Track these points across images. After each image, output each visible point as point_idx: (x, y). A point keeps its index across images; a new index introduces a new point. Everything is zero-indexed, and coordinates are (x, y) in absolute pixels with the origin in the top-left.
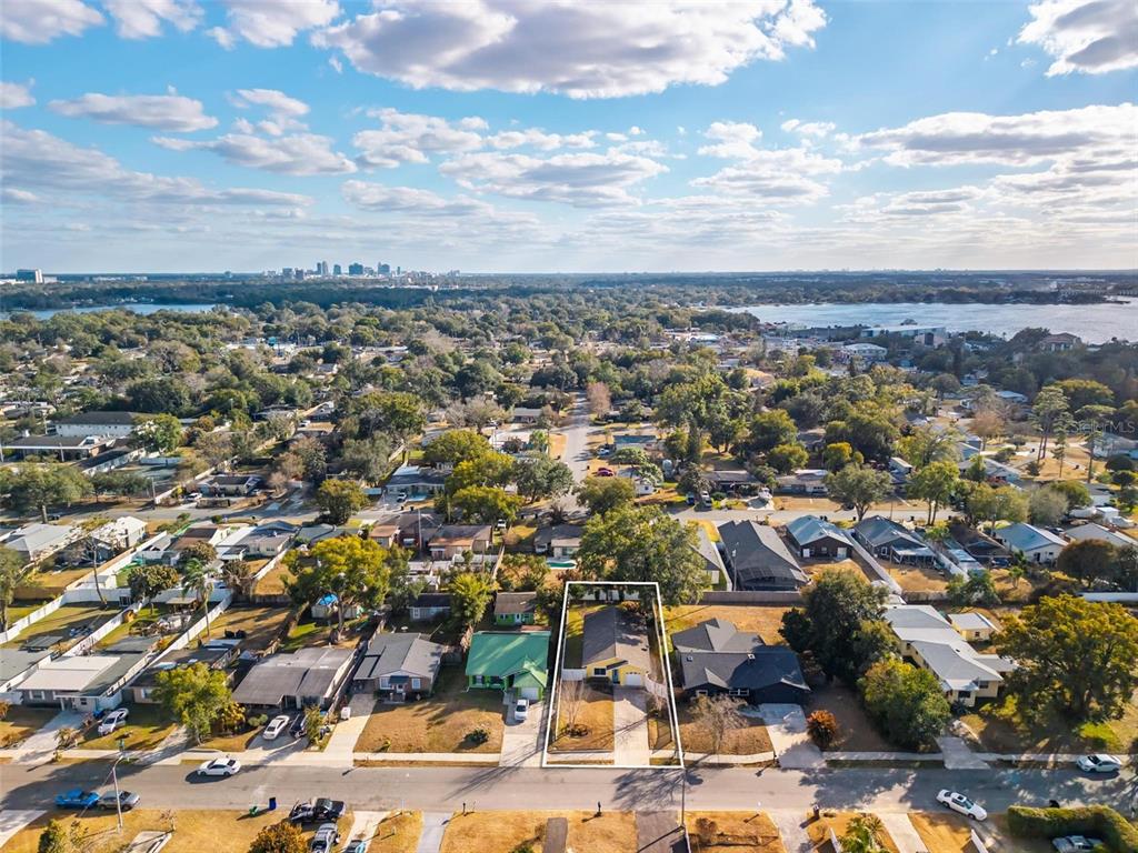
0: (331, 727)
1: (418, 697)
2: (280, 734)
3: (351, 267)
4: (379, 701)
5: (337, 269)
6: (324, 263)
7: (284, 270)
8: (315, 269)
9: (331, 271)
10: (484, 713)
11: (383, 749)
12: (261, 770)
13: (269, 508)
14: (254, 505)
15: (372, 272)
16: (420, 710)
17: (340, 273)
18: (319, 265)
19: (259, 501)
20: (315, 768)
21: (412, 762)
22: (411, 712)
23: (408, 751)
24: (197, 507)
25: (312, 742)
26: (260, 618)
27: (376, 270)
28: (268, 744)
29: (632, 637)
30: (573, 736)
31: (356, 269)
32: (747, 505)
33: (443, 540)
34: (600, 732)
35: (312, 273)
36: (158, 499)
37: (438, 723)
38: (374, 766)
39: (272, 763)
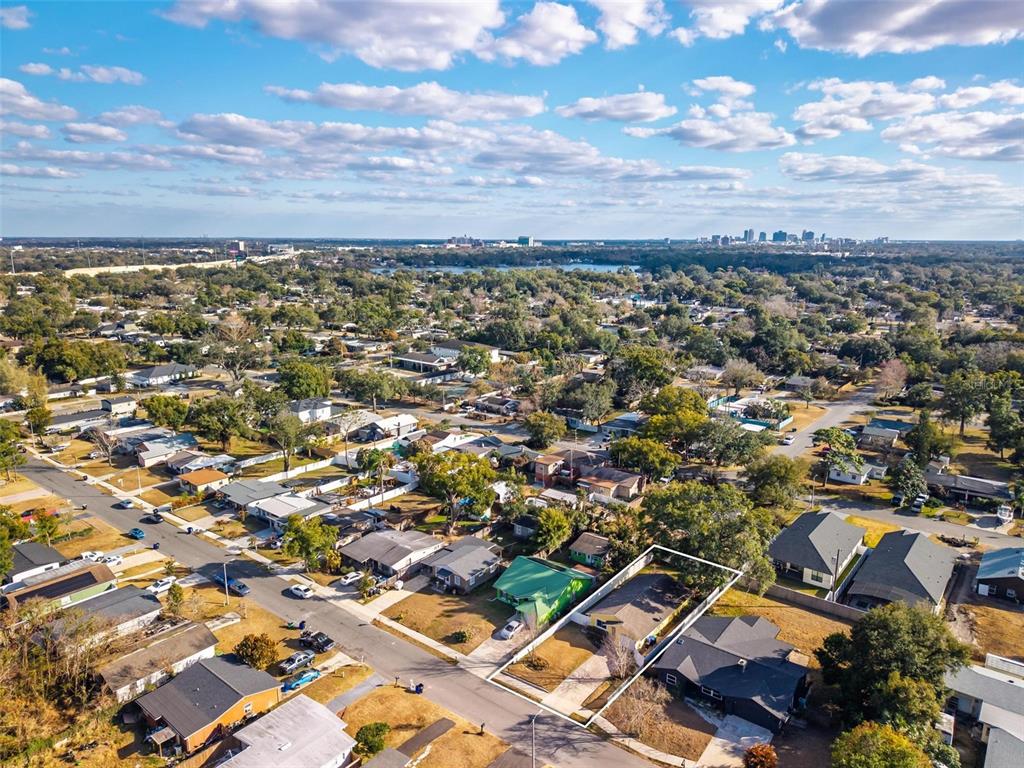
0: (382, 591)
1: (454, 592)
2: (350, 584)
3: (775, 235)
4: (430, 585)
5: (763, 236)
6: (751, 231)
7: (713, 237)
8: (742, 236)
9: (756, 237)
10: (484, 621)
11: (397, 619)
12: (322, 602)
13: (509, 427)
14: (500, 422)
15: (796, 239)
16: (448, 601)
17: (764, 240)
18: (746, 232)
19: (505, 420)
20: (349, 614)
21: (405, 636)
22: (441, 601)
23: (410, 628)
24: (466, 417)
25: (363, 597)
26: (423, 503)
27: (800, 236)
28: (341, 587)
29: (653, 604)
30: (529, 666)
31: (780, 236)
32: (972, 520)
33: (594, 478)
34: (553, 672)
35: (738, 239)
36: (446, 407)
37: (448, 616)
38: (380, 627)
39: (331, 601)
